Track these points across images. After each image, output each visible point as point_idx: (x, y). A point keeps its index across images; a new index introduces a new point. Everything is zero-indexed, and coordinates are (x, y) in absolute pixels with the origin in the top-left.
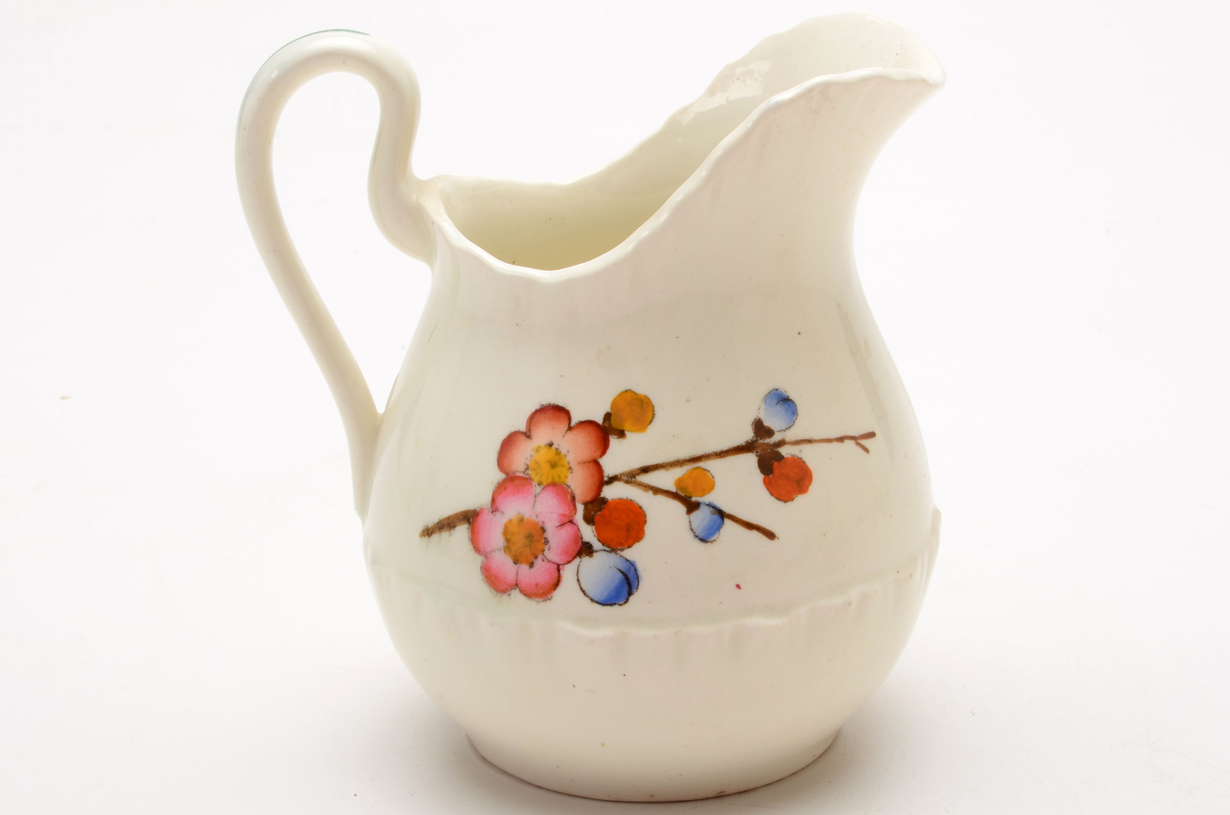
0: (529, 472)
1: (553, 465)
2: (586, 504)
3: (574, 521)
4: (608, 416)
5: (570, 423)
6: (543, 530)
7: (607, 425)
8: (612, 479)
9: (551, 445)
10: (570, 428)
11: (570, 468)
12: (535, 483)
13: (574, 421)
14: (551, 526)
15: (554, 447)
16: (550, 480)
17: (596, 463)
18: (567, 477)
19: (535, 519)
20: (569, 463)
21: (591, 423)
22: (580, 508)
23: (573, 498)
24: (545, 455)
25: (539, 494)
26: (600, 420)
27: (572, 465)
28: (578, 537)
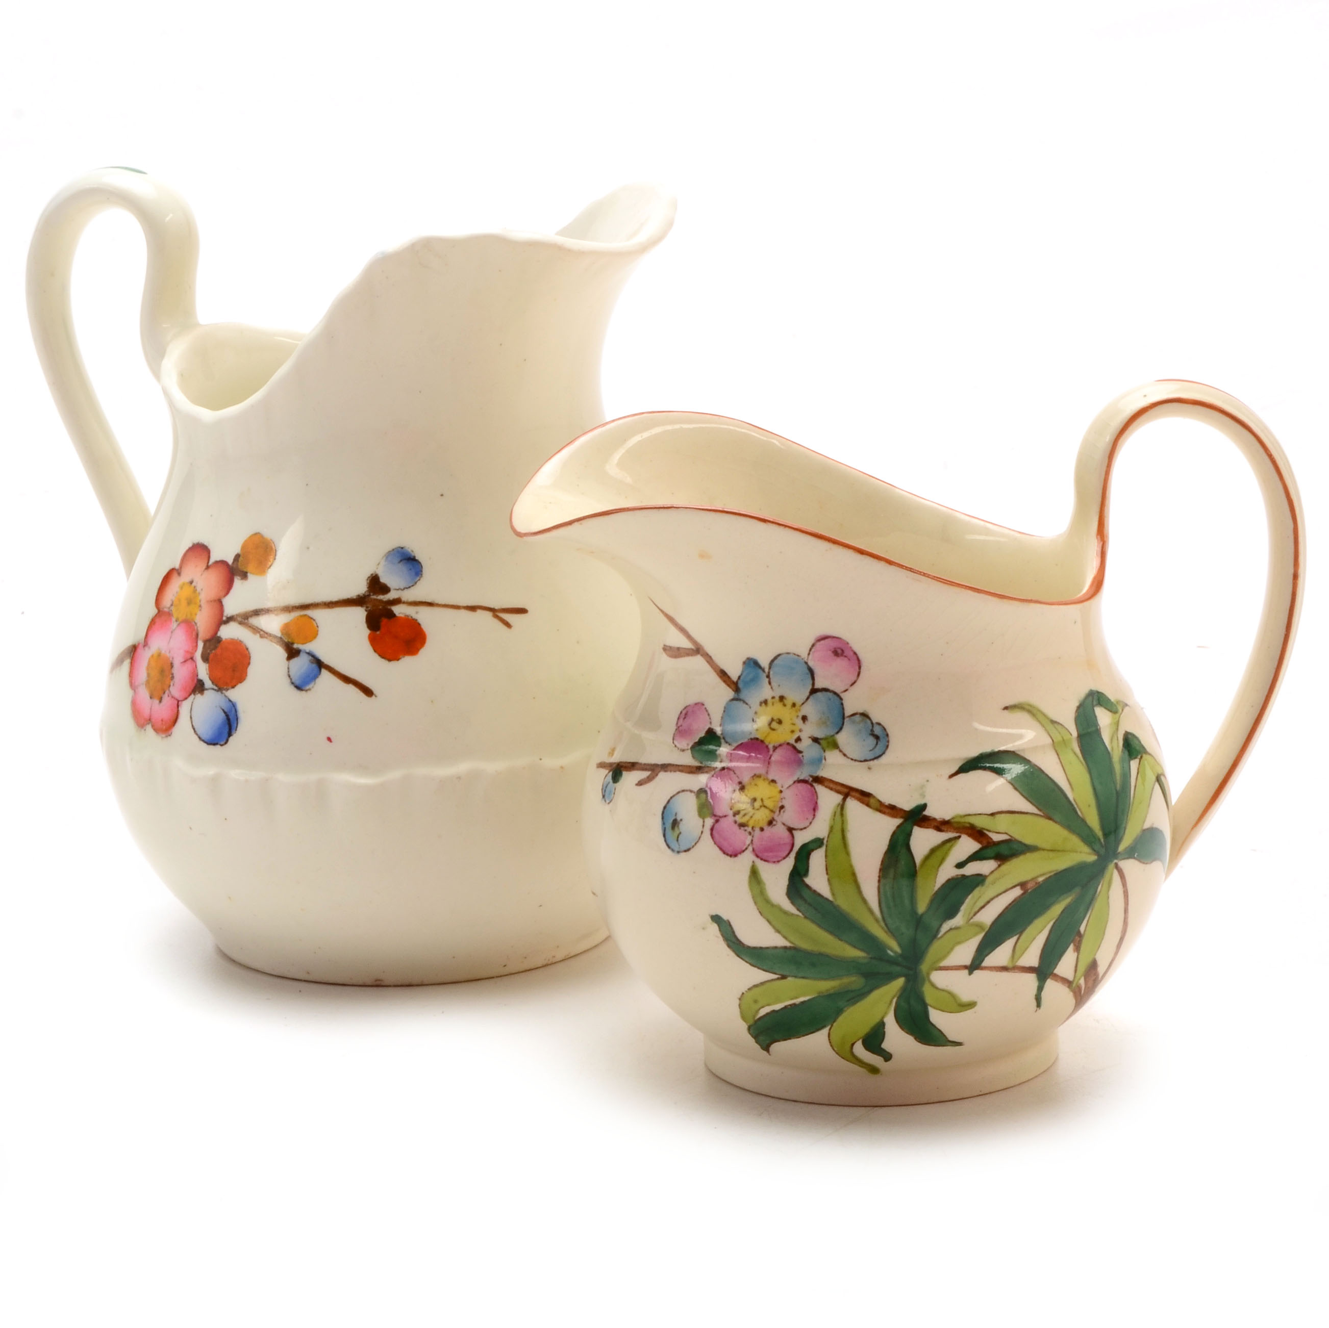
0: (173, 608)
1: (189, 602)
2: (205, 642)
3: (194, 659)
4: (237, 557)
5: (208, 563)
6: (172, 665)
7: (235, 566)
8: (230, 619)
9: (191, 582)
10: (208, 567)
11: (200, 606)
12: (174, 619)
13: (212, 560)
14: (177, 662)
15: (194, 584)
16: (184, 617)
17: (219, 603)
18: (196, 614)
19: (168, 655)
20: (200, 601)
21: (223, 563)
22: (201, 645)
23: (197, 635)
24: (187, 591)
25: (174, 630)
26: (230, 561)
27: (203, 603)
28: (195, 673)
